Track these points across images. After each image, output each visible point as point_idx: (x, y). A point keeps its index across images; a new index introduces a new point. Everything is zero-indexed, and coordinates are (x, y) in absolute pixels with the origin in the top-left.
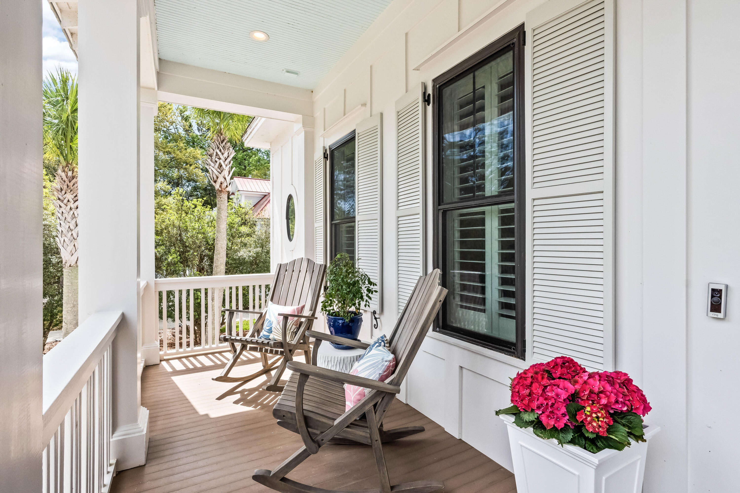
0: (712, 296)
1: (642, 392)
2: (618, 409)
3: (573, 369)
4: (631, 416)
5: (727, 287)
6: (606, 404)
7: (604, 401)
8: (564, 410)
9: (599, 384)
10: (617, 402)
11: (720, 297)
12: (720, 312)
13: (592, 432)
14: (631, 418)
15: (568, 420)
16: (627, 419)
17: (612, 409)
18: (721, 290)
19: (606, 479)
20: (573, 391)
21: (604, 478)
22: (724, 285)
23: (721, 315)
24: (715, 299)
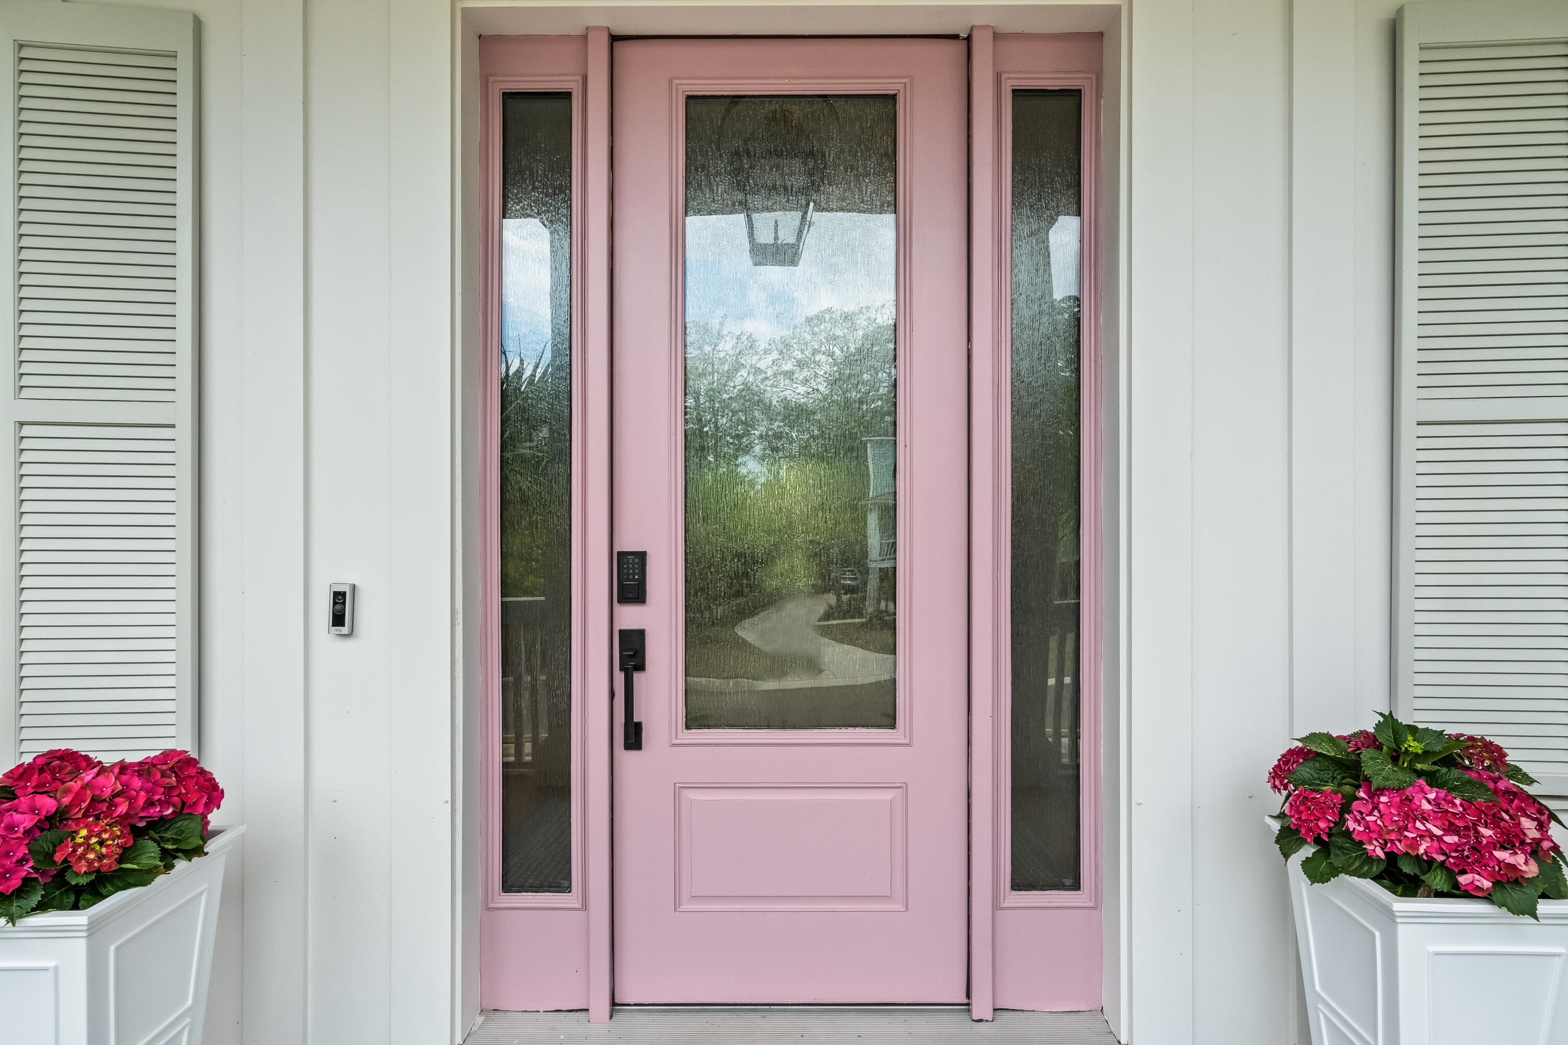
0: (335, 603)
1: (212, 774)
2: (154, 815)
3: (69, 768)
4: (182, 822)
5: (354, 587)
6: (126, 813)
7: (123, 809)
8: (23, 851)
9: (115, 782)
10: (150, 803)
11: (344, 603)
12: (344, 625)
13: (85, 872)
14: (182, 824)
15: (32, 867)
16: (174, 829)
17: (142, 818)
18: (345, 593)
19: (118, 949)
20: (54, 810)
21: (112, 948)
22: (348, 585)
23: (345, 630)
24: (338, 607)
